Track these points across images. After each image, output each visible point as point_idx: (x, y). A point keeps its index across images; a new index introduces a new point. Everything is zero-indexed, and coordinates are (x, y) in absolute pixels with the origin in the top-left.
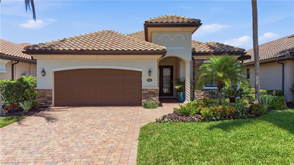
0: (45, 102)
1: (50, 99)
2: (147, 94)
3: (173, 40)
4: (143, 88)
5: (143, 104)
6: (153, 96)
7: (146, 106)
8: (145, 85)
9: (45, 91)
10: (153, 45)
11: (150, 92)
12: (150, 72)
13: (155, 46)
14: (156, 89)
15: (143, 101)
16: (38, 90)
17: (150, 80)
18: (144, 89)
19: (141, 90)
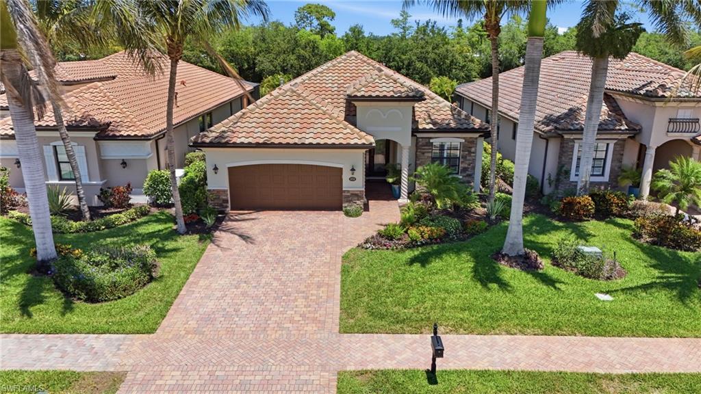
0: (221, 205)
1: (227, 201)
2: (348, 197)
3: (386, 117)
4: (344, 189)
5: (344, 209)
6: (357, 198)
7: (347, 214)
8: (347, 185)
9: (218, 191)
10: (358, 134)
11: (352, 194)
12: (353, 170)
13: (360, 136)
14: (360, 191)
15: (344, 205)
16: (209, 191)
17: (353, 179)
18: (345, 191)
19: (341, 191)
